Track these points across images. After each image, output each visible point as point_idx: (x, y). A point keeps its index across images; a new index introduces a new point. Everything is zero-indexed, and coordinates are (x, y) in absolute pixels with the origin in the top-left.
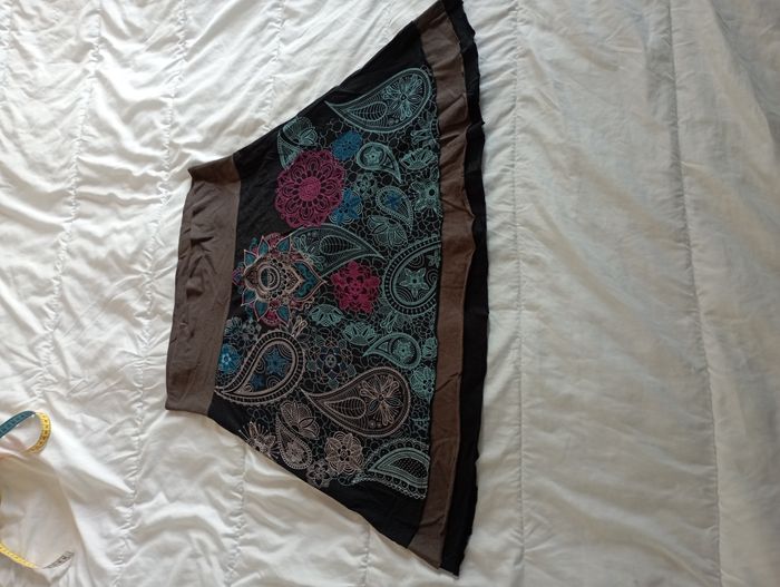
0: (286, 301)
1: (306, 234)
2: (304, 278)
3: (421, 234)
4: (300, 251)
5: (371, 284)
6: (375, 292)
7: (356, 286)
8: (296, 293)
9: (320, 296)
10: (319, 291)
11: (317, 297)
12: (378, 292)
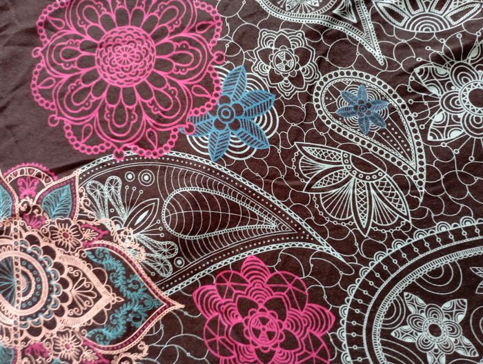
0: (68, 348)
1: (120, 174)
2: (117, 291)
3: (452, 208)
4: (105, 220)
5: (306, 324)
6: (320, 348)
7: (264, 324)
8: (96, 330)
9: (163, 342)
10: (162, 327)
11: (154, 344)
12: (329, 348)
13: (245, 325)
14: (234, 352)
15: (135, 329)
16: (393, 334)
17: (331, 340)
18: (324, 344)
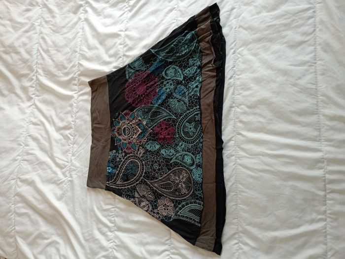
0: (135, 141)
2: (142, 130)
5: (171, 131)
6: (173, 134)
8: (139, 137)
10: (149, 135)
11: (148, 138)
15: (145, 136)
16: (184, 130)
17: (175, 132)
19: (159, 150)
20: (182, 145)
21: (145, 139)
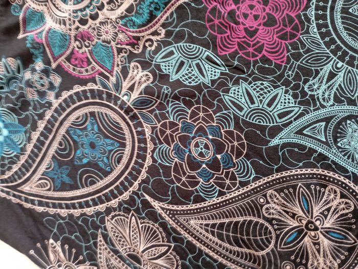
5: (284, 7)
6: (294, 24)
7: (252, 9)
8: (127, 19)
9: (176, 27)
10: (175, 16)
11: (169, 28)
12: (300, 23)
13: (237, 11)
14: (228, 31)
15: (155, 17)
16: (350, 10)
17: (303, 18)
18: (297, 21)
19: (222, 84)
20: (332, 76)
21: (155, 33)
